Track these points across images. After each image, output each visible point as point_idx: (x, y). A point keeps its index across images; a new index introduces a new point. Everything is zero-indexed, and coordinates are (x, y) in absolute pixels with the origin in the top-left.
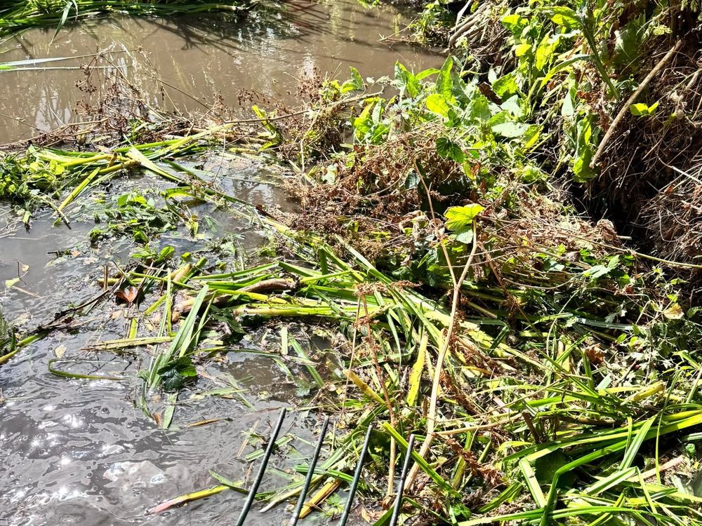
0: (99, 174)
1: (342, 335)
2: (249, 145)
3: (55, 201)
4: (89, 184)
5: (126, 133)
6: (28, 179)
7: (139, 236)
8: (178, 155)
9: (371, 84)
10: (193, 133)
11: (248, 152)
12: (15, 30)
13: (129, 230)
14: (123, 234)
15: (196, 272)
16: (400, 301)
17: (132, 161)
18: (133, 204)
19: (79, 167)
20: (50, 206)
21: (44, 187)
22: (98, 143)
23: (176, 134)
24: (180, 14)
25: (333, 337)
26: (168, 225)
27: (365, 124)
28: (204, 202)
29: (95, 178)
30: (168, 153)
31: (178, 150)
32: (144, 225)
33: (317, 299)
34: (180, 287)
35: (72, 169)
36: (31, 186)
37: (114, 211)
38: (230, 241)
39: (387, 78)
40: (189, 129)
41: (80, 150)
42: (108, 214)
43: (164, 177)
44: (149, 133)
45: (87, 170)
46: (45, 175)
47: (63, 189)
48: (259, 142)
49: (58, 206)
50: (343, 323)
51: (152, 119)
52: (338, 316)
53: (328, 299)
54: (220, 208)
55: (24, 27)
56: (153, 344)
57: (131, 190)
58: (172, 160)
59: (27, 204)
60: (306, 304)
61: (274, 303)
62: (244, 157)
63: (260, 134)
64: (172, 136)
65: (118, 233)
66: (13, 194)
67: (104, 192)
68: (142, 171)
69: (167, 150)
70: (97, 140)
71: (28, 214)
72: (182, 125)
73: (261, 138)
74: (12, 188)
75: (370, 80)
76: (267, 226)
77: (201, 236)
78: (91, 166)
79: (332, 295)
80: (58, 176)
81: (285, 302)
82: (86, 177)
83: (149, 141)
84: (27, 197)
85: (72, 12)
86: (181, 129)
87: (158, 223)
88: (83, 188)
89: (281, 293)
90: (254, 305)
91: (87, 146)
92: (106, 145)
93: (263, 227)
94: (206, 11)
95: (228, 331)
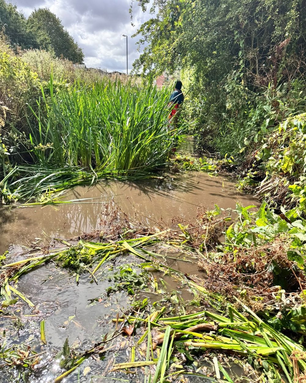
0: (109, 255)
1: (250, 365)
2: (175, 240)
3: (90, 269)
4: (105, 260)
5: (121, 234)
6: (79, 258)
7: (130, 291)
8: (144, 245)
9: (223, 211)
10: (150, 234)
11: (175, 244)
12: (72, 186)
13: (125, 287)
14: (122, 290)
15: (161, 315)
16: (281, 344)
17: (124, 248)
18: (126, 272)
19: (101, 251)
20: (88, 272)
21: (86, 261)
22: (108, 238)
23: (142, 234)
24: (137, 180)
25: (244, 366)
26: (143, 285)
27: (231, 233)
28: (159, 271)
29: (108, 257)
30: (140, 244)
31: (144, 243)
32: (132, 284)
33: (229, 337)
34: (154, 326)
35: (98, 252)
36: (80, 261)
37: (118, 275)
38: (175, 295)
39: (230, 209)
40: (148, 232)
41: (100, 242)
42: (115, 278)
43: (139, 257)
44: (131, 234)
45: (105, 252)
46: (87, 256)
47: (94, 263)
48: (179, 239)
49: (92, 272)
50: (250, 358)
51: (131, 227)
52: (245, 352)
53: (236, 338)
54: (167, 275)
55: (76, 185)
56: (144, 366)
57: (125, 264)
58: (141, 247)
59: (78, 271)
60: (225, 341)
61: (206, 339)
62: (174, 246)
63: (180, 235)
64: (140, 235)
65: (120, 289)
66: (72, 265)
67: (112, 264)
68: (129, 253)
69: (139, 242)
70: (108, 237)
71: (78, 276)
72: (145, 230)
73: (180, 237)
74: (72, 262)
75: (222, 209)
76: (192, 286)
77: (160, 291)
78: (107, 250)
79: (238, 335)
80: (92, 255)
81: (213, 339)
82: (104, 256)
83: (131, 238)
84: (78, 267)
85: (95, 179)
86: (144, 232)
87: (139, 283)
88: (103, 262)
89: (209, 332)
90: (195, 340)
91: (104, 239)
92: (112, 239)
93: (190, 287)
94: (147, 179)
95: (184, 358)
